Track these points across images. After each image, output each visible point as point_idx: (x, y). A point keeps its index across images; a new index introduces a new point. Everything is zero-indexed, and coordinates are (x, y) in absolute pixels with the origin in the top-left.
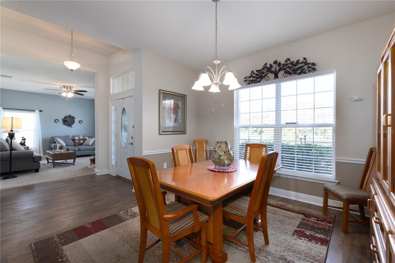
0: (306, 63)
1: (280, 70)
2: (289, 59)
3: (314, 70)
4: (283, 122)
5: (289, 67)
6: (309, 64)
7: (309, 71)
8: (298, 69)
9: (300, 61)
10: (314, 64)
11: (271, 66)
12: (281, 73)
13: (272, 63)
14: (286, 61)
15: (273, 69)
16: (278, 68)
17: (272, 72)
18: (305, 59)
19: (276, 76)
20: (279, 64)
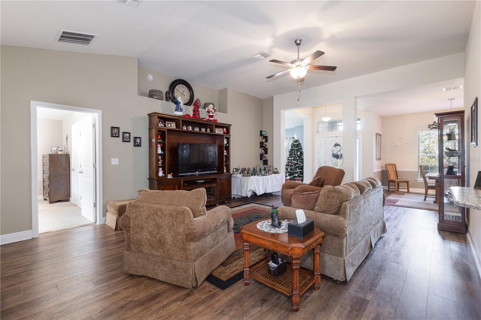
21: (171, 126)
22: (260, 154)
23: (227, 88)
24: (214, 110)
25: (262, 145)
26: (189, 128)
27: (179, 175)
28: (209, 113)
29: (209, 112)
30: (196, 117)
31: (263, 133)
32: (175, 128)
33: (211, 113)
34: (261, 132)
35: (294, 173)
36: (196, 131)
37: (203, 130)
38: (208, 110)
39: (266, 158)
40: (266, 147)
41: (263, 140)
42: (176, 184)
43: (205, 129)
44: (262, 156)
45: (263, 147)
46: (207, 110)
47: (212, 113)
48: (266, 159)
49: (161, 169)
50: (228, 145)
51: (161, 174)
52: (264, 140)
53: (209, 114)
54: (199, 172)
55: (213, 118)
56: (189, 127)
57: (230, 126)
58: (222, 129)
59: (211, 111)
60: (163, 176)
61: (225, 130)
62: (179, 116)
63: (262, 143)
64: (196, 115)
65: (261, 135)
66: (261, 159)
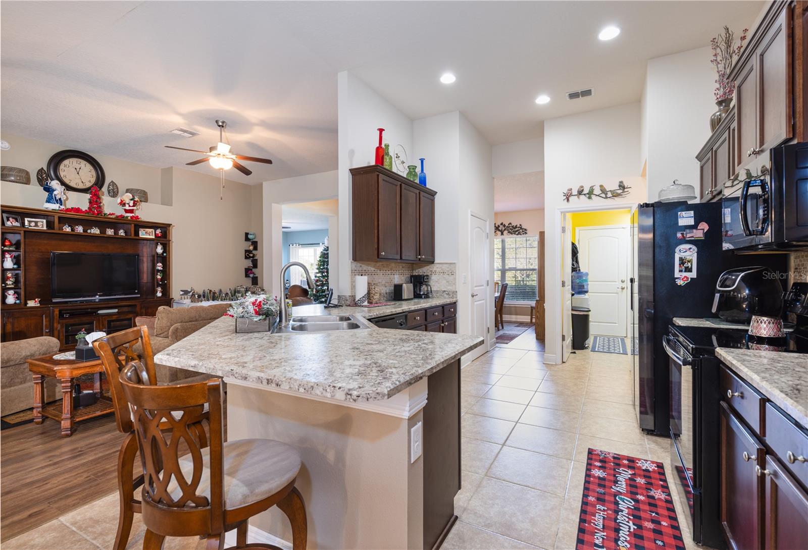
0: (521, 228)
1: (505, 230)
2: (510, 224)
3: (526, 233)
4: (507, 267)
5: (511, 229)
6: (523, 229)
7: (523, 234)
8: (517, 231)
9: (518, 226)
10: (526, 230)
11: (499, 226)
12: (506, 232)
13: (499, 224)
14: (509, 224)
15: (500, 229)
16: (503, 229)
17: (499, 230)
18: (520, 225)
19: (502, 234)
20: (504, 226)
21: (36, 225)
22: (246, 269)
23: (172, 167)
24: (132, 202)
25: (248, 255)
26: (77, 229)
27: (53, 301)
28: (123, 206)
29: (123, 204)
30: (94, 212)
31: (250, 237)
32: (45, 228)
33: (127, 206)
34: (247, 234)
35: (320, 296)
36: (93, 234)
37: (110, 232)
38: (122, 201)
39: (255, 274)
40: (255, 258)
41: (250, 246)
42: (44, 316)
43: (113, 230)
44: (248, 272)
45: (250, 257)
46: (119, 201)
47: (130, 206)
48: (255, 276)
49: (11, 292)
50: (165, 254)
51: (11, 299)
52: (251, 248)
53: (124, 208)
54: (100, 296)
55: (133, 213)
56: (77, 227)
57: (169, 227)
58: (154, 231)
59: (127, 202)
60: (15, 303)
61: (158, 231)
62: (54, 211)
63: (248, 252)
64: (93, 210)
65: (247, 239)
66: (247, 276)
